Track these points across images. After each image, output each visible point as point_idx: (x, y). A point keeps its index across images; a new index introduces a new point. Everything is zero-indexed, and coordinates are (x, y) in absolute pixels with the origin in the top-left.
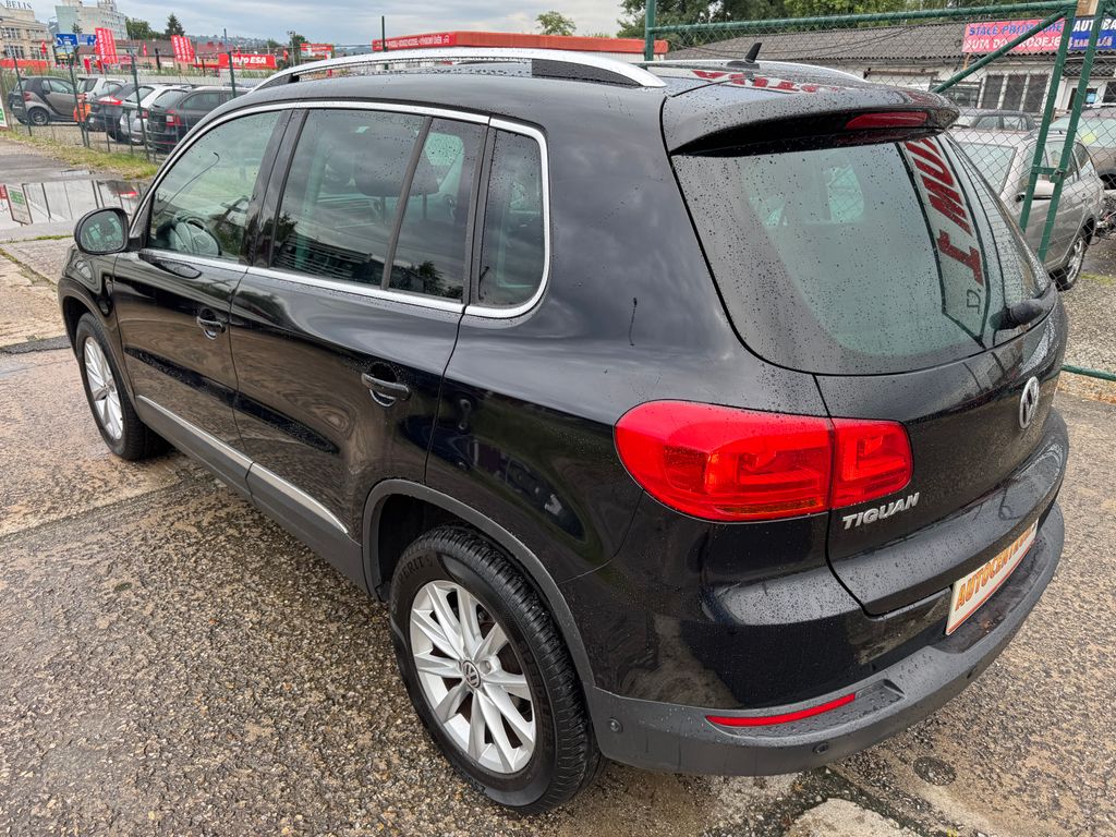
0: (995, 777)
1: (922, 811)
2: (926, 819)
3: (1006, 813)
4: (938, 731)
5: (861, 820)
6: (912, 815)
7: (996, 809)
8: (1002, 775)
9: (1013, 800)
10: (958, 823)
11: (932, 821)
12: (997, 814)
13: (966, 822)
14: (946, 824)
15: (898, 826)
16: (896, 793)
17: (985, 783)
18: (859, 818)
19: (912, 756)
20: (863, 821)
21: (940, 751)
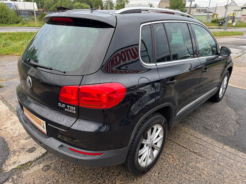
0: (40, 179)
1: (38, 163)
2: (36, 163)
3: (30, 177)
4: (57, 173)
5: (41, 153)
6: (38, 161)
7: (32, 175)
8: (40, 181)
9: (32, 180)
10: (33, 167)
11: (35, 164)
12: (31, 175)
13: (32, 169)
14: (33, 165)
15: (37, 158)
16: (44, 160)
17: (39, 176)
18: (41, 152)
19: (52, 165)
20: (40, 153)
21: (51, 171)
